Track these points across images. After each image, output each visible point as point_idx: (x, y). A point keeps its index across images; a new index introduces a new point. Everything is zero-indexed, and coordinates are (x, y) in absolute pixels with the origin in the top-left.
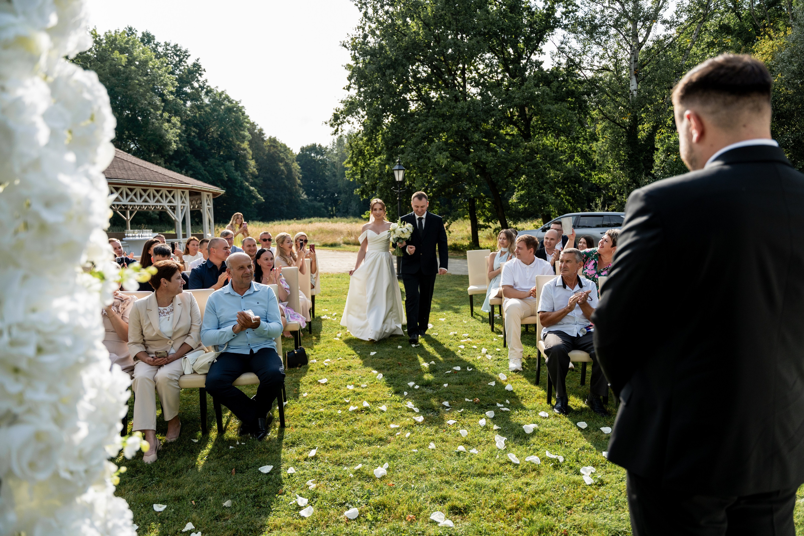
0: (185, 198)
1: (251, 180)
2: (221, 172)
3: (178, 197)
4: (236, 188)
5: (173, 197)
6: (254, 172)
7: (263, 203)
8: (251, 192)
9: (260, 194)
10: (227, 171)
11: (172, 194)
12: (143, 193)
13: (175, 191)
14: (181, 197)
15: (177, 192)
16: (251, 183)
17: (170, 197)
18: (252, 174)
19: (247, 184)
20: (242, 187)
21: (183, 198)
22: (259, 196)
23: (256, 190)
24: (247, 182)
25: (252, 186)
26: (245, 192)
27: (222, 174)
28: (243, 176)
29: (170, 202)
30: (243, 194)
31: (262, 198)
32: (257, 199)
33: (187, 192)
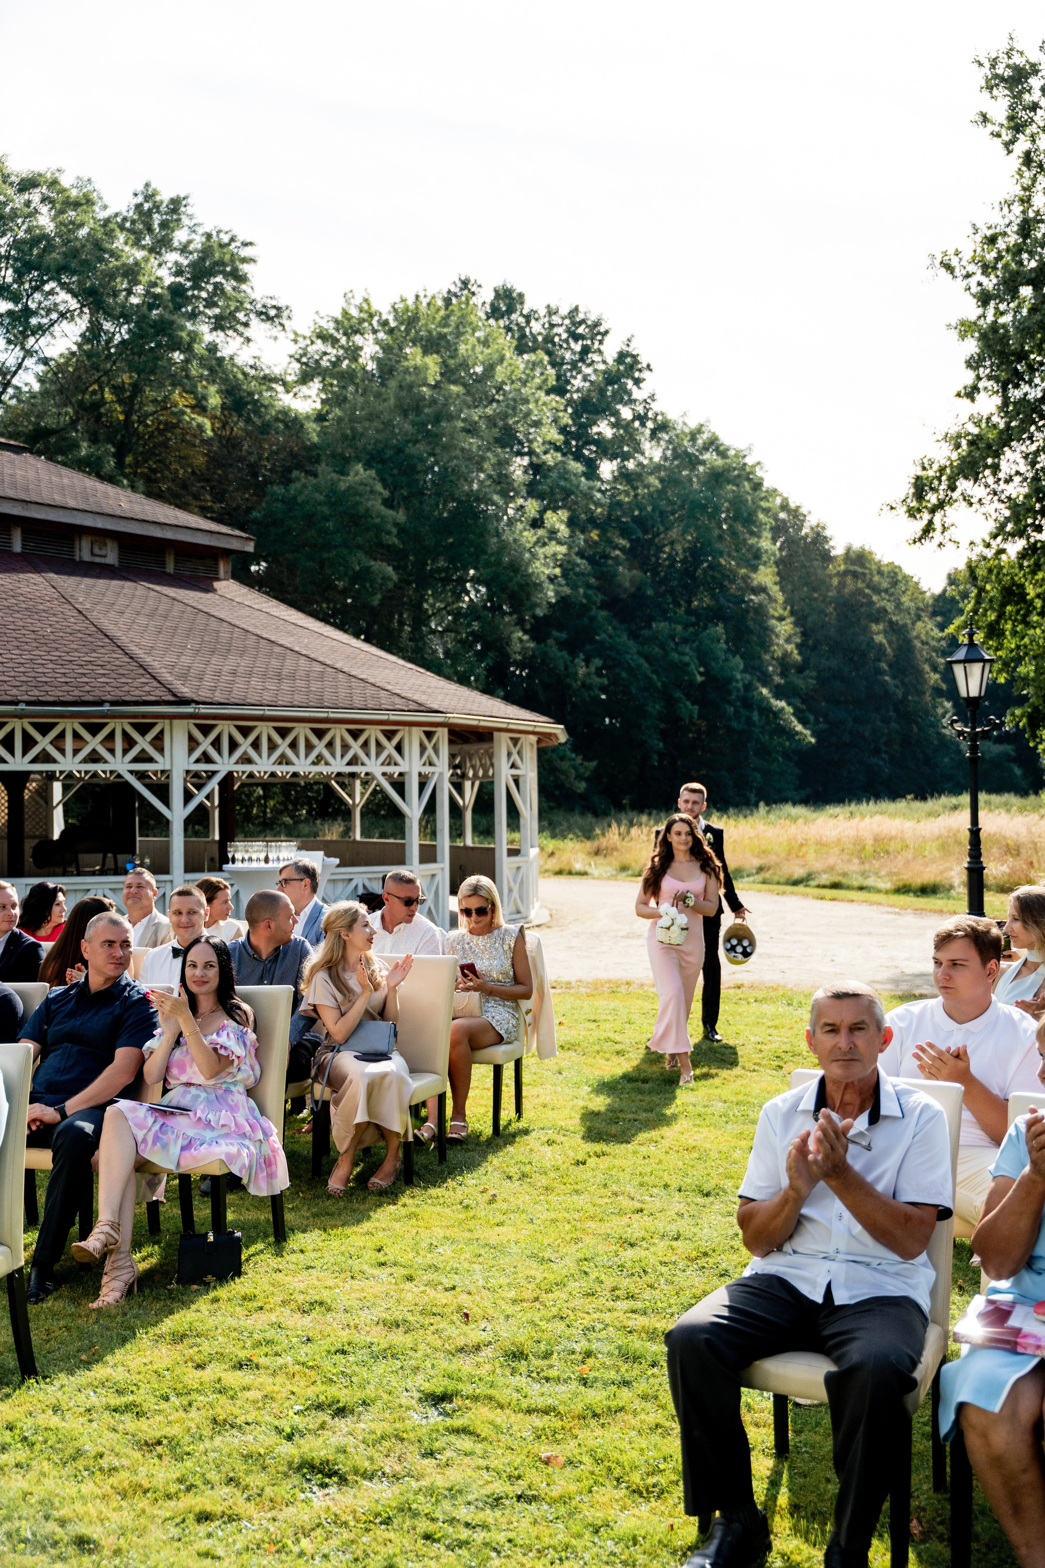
0: (436, 749)
1: (777, 679)
2: (687, 659)
3: (412, 748)
4: (730, 703)
5: (399, 748)
6: (786, 655)
7: (812, 747)
8: (777, 714)
9: (804, 722)
10: (704, 657)
11: (395, 741)
12: (314, 739)
13: (403, 732)
14: (423, 749)
15: (410, 734)
16: (778, 686)
17: (389, 748)
18: (784, 663)
19: (765, 691)
20: (749, 702)
21: (430, 751)
22: (799, 728)
23: (789, 709)
24: (764, 685)
25: (777, 697)
26: (755, 716)
27: (687, 665)
28: (755, 667)
29: (390, 761)
30: (749, 721)
31: (808, 732)
32: (791, 734)
33: (442, 734)
